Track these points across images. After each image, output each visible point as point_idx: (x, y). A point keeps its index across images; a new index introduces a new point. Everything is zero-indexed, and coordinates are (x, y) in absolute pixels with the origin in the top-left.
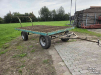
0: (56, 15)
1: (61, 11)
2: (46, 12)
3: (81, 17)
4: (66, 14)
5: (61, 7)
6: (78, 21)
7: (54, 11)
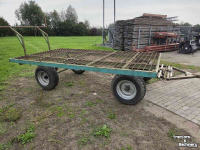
0: (60, 24)
1: (71, 16)
2: (35, 13)
3: (130, 32)
4: (81, 23)
5: (70, 7)
6: (123, 38)
7: (55, 14)
